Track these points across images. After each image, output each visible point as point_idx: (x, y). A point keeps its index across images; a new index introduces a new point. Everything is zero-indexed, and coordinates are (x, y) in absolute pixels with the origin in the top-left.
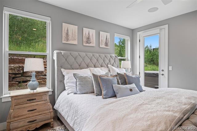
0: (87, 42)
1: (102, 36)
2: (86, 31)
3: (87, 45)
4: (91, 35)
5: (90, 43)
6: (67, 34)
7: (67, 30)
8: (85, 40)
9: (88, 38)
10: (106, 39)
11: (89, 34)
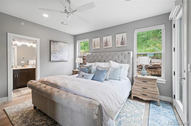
0: (106, 46)
1: (117, 38)
2: (105, 39)
3: (106, 47)
4: (108, 40)
5: (108, 45)
6: (94, 44)
7: (95, 42)
8: (104, 44)
9: (106, 43)
10: (122, 39)
11: (107, 40)
